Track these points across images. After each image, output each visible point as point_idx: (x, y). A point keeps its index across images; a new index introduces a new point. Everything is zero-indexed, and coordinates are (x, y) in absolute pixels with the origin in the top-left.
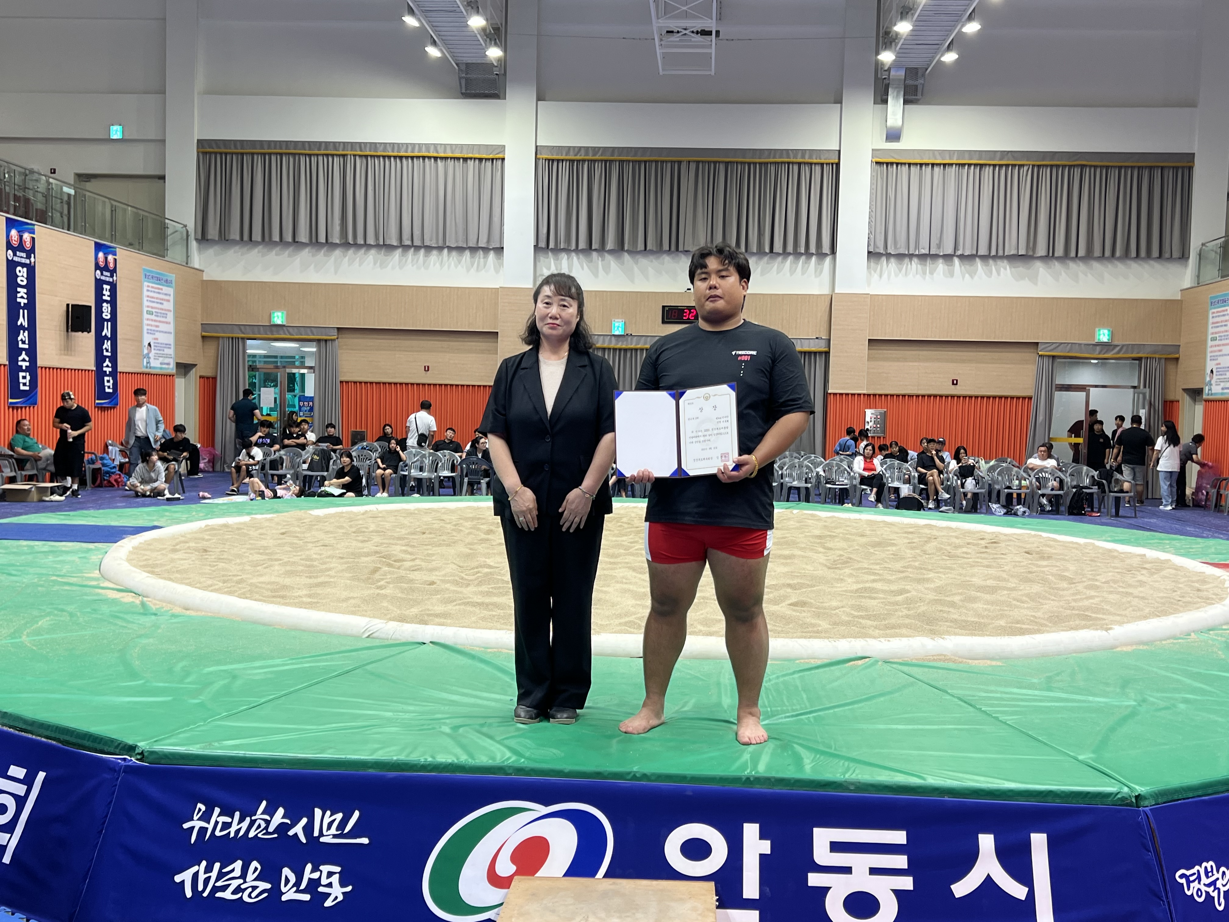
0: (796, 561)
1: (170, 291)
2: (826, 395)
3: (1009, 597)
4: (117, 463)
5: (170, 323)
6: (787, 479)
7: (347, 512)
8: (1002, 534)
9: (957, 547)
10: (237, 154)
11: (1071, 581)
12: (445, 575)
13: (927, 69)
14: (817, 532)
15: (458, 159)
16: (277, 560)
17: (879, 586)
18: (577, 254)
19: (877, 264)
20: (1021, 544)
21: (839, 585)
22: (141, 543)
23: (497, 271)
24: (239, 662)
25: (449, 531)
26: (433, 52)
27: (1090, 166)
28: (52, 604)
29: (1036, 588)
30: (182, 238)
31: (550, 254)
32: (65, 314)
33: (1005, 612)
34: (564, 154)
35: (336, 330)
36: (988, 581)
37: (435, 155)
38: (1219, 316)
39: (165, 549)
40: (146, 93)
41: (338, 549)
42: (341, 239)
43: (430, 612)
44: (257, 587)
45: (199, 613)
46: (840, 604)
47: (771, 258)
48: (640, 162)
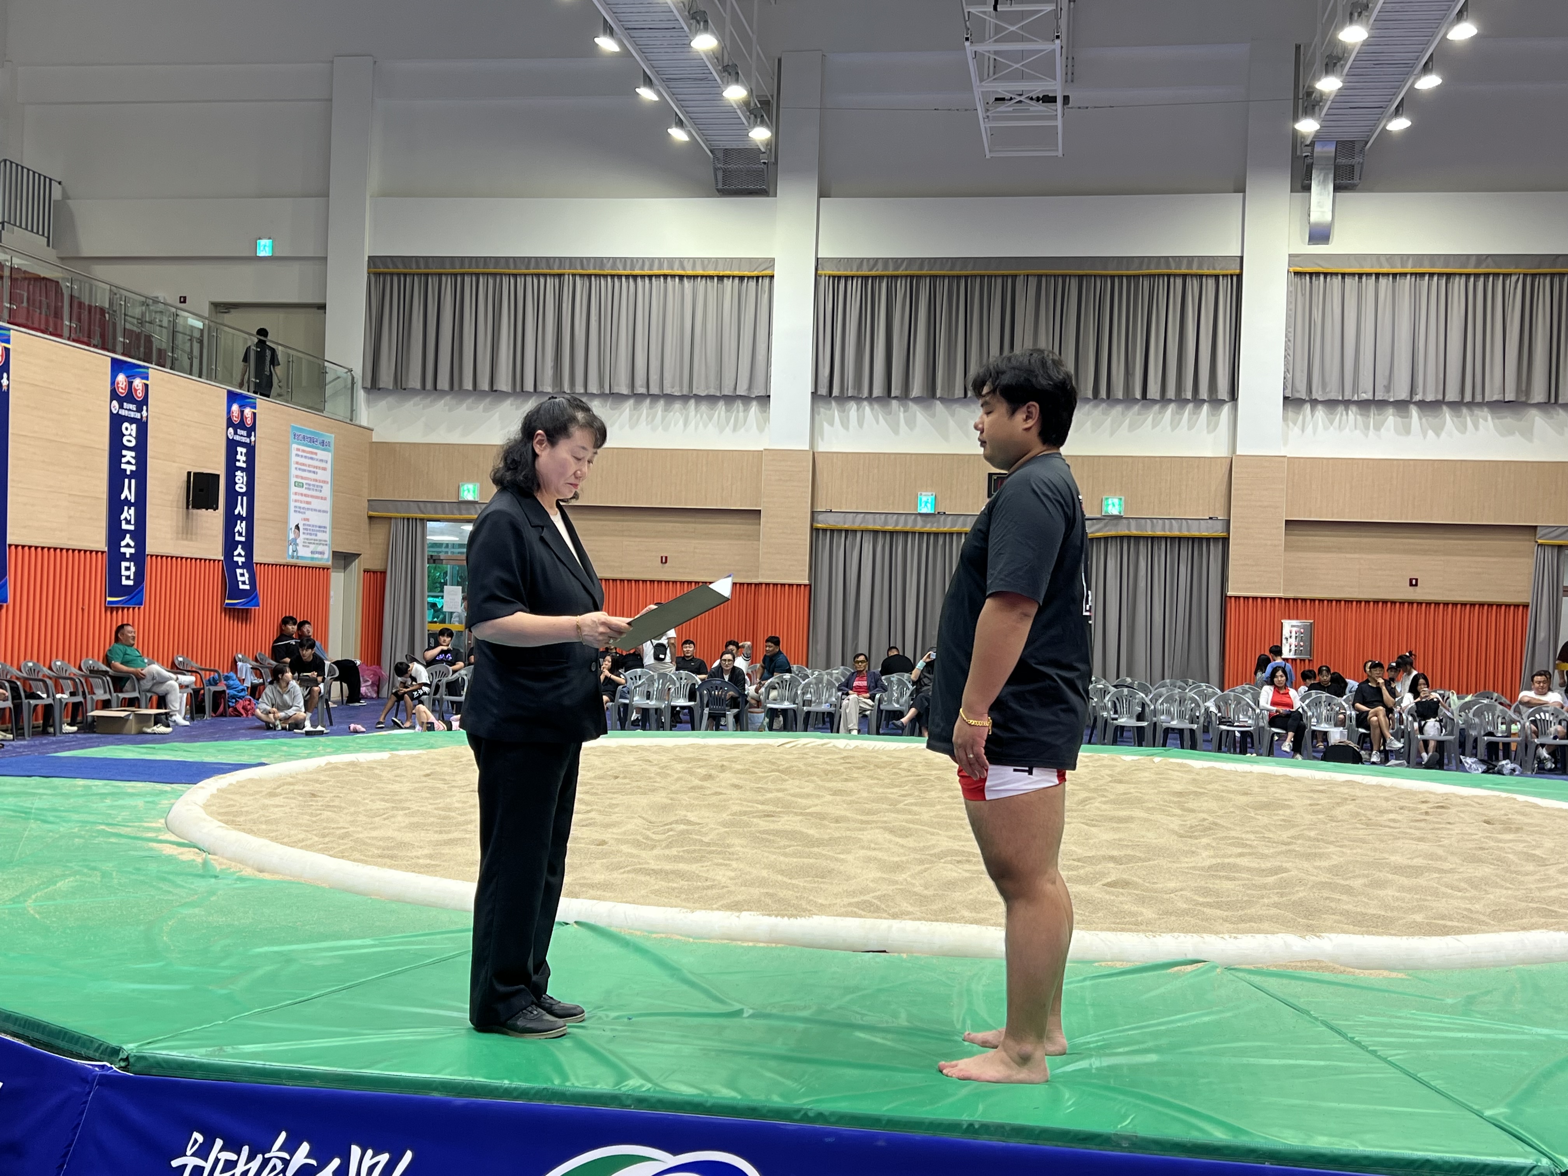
0: (1133, 826)
1: (327, 456)
2: (1225, 599)
3: (1438, 883)
4: (248, 684)
5: (325, 499)
6: (1163, 717)
8: (1457, 796)
9: (1382, 812)
10: (420, 274)
11: (1542, 862)
12: (625, 833)
13: (1367, 143)
14: (1178, 788)
15: (711, 277)
16: (403, 809)
17: (1244, 862)
18: (871, 404)
19: (1298, 413)
20: (1481, 811)
21: (1186, 860)
22: (230, 784)
23: (761, 429)
24: (303, 942)
25: (652, 775)
26: (679, 135)
28: (85, 860)
29: (1486, 870)
30: (345, 387)
31: (834, 404)
32: (185, 485)
33: (1426, 903)
34: (855, 268)
36: (1415, 860)
37: (681, 272)
39: (261, 792)
40: (303, 197)
42: (553, 386)
43: (585, 881)
44: (365, 844)
45: (277, 877)
46: (1178, 885)
47: (1143, 405)
48: (959, 277)
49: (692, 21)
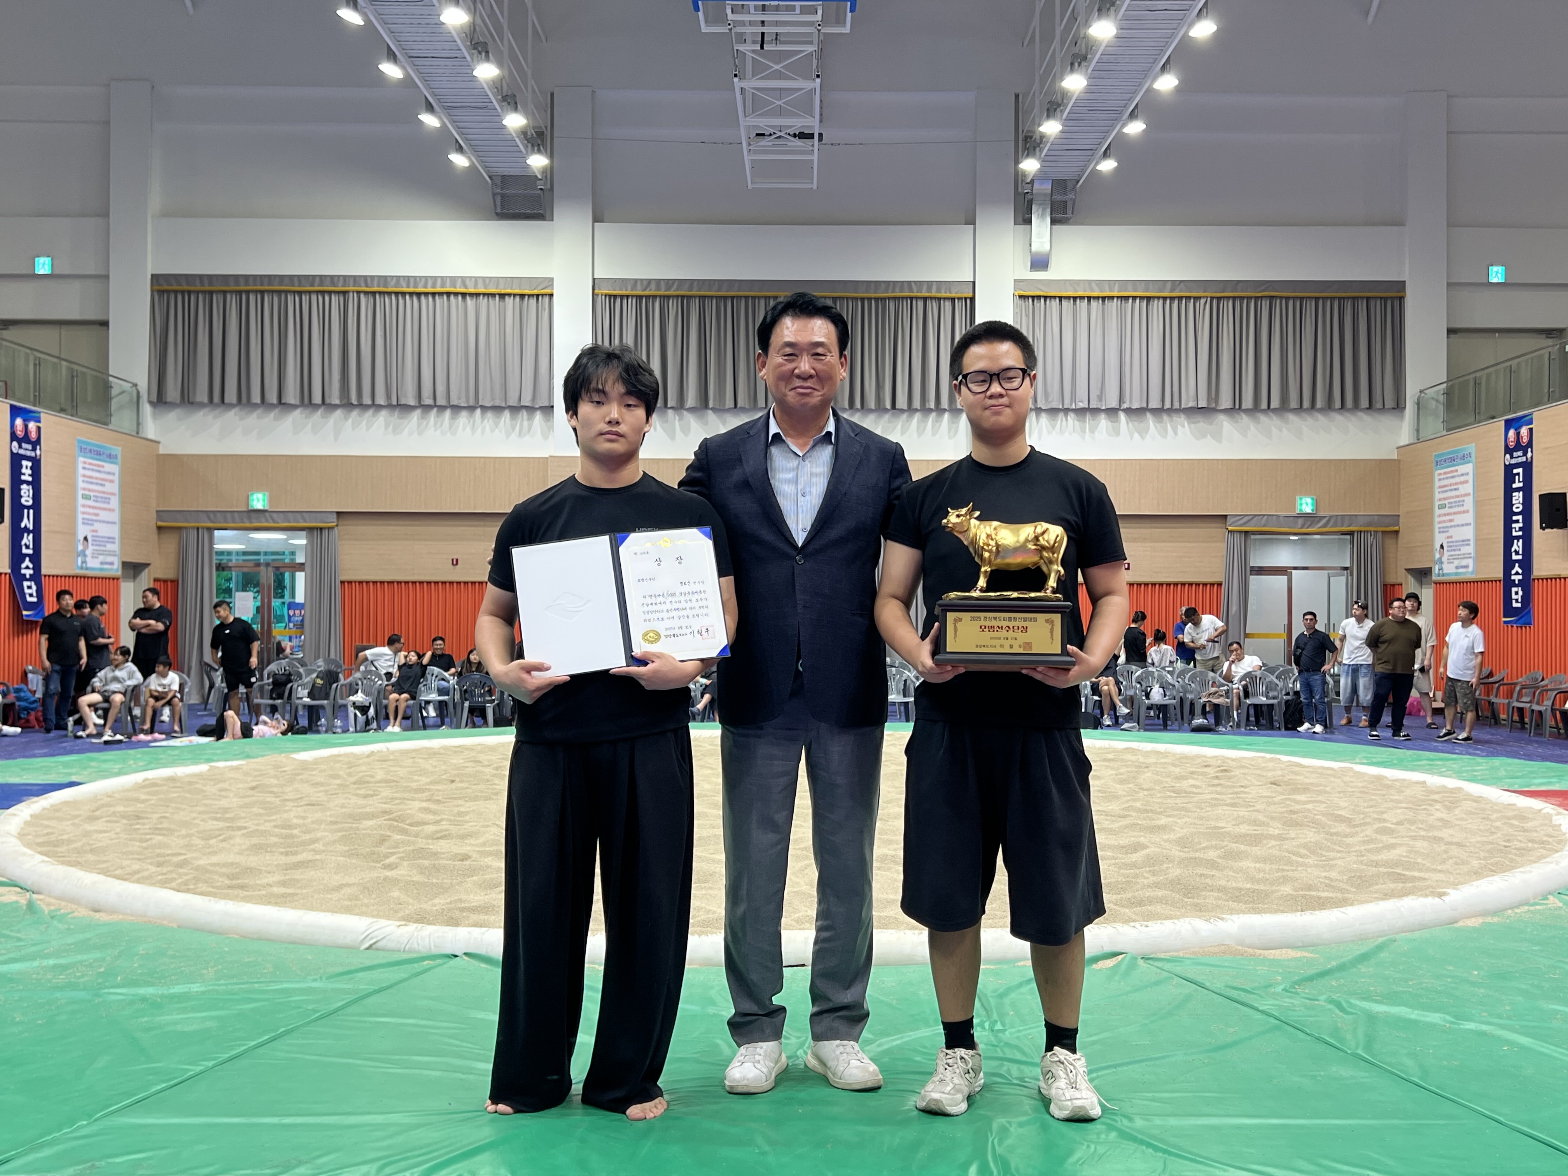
1: (114, 468)
5: (114, 511)
7: (346, 755)
8: (1229, 759)
10: (204, 292)
11: (1352, 823)
13: (1078, 182)
15: (493, 295)
16: (239, 828)
20: (1259, 772)
22: (44, 809)
23: (545, 437)
25: (488, 777)
26: (460, 161)
27: (1281, 298)
29: (1310, 836)
30: (130, 401)
33: (1288, 874)
34: (629, 288)
35: (335, 515)
37: (463, 290)
38: (1447, 478)
39: (79, 816)
40: (83, 215)
41: (329, 809)
42: (341, 399)
43: (463, 905)
45: (115, 917)
48: (725, 298)
49: (474, 51)
